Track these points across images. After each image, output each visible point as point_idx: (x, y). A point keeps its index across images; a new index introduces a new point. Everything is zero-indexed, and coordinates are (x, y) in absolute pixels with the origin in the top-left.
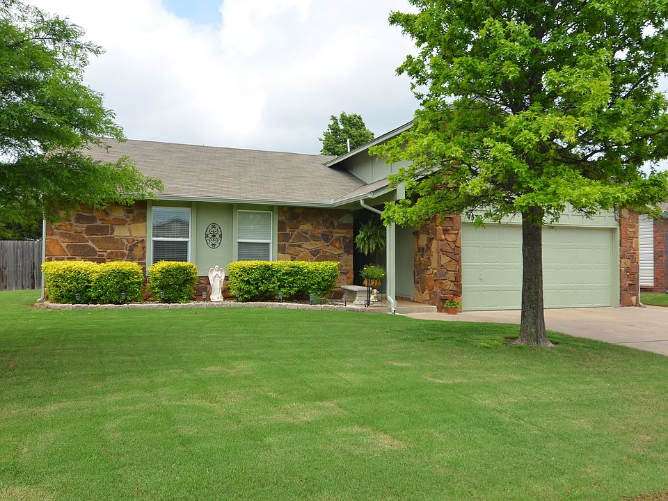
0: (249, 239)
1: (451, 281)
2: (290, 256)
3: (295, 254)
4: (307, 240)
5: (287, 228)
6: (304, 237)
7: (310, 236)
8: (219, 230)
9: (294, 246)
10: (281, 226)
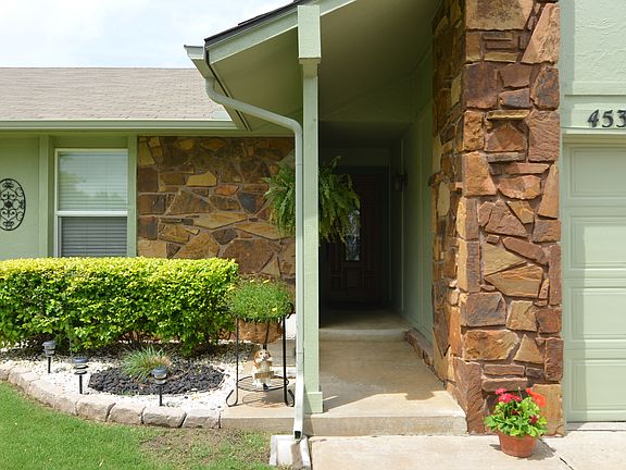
0: (87, 209)
1: (521, 332)
2: (165, 244)
3: (178, 239)
4: (204, 207)
5: (161, 182)
6: (199, 202)
7: (213, 200)
8: (19, 192)
9: (173, 222)
10: (144, 179)
